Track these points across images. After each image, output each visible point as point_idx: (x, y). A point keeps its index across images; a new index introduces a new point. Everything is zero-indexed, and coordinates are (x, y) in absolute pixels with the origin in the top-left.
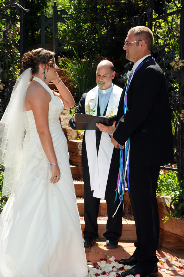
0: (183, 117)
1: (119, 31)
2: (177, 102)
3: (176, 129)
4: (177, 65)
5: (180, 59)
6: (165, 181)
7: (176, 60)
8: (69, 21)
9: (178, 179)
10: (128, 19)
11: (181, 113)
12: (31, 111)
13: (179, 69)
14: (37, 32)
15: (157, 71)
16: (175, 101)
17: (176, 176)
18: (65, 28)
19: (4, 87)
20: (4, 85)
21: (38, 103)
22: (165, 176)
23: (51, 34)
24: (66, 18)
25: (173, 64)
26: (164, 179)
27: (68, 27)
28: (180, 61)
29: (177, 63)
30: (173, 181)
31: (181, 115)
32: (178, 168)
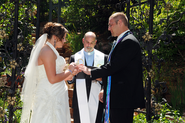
0: (151, 75)
1: (104, 14)
2: (147, 64)
3: (146, 83)
4: (147, 38)
5: (149, 34)
6: (137, 121)
7: (146, 35)
8: (69, 6)
9: (147, 120)
10: (111, 6)
11: (149, 72)
12: (43, 65)
13: (149, 41)
14: (46, 13)
15: (134, 41)
16: (145, 63)
17: (145, 117)
18: (66, 11)
19: (23, 48)
20: (24, 47)
21: (48, 60)
22: (137, 117)
23: (56, 14)
24: (67, 4)
25: (144, 37)
26: (136, 119)
27: (68, 10)
28: (149, 36)
29: (147, 37)
30: (143, 121)
31: (149, 73)
32: (146, 111)
